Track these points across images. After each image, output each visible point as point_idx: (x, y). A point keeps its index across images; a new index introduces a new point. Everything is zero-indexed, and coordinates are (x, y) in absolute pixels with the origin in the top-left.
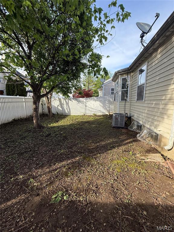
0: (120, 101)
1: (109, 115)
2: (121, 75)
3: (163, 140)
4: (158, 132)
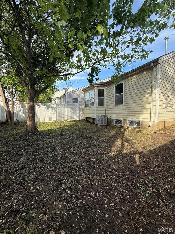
1: (79, 120)
2: (97, 86)
3: (144, 123)
4: (140, 120)
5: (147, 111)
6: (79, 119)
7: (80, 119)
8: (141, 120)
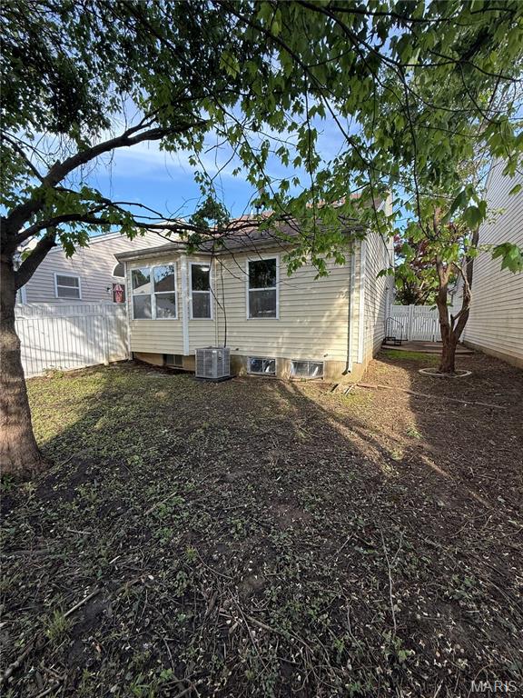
0: (192, 318)
1: (106, 363)
2: (187, 254)
3: (332, 367)
4: (323, 359)
5: (339, 337)
6: (108, 358)
7: (113, 360)
8: (327, 359)
